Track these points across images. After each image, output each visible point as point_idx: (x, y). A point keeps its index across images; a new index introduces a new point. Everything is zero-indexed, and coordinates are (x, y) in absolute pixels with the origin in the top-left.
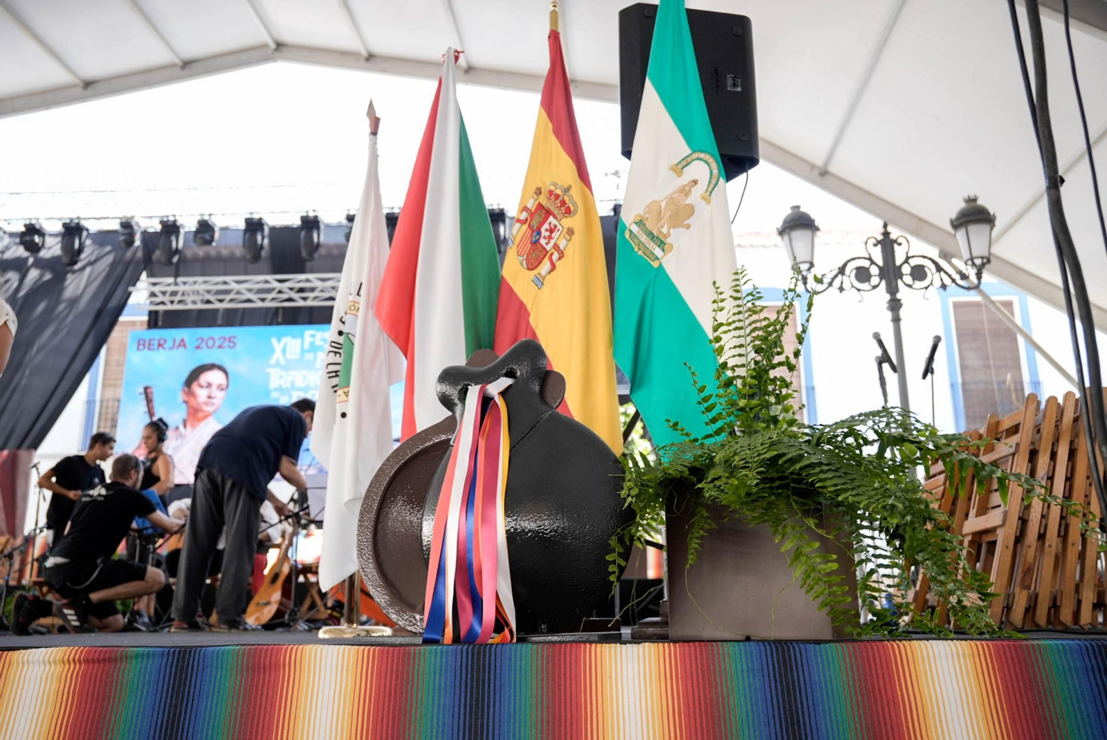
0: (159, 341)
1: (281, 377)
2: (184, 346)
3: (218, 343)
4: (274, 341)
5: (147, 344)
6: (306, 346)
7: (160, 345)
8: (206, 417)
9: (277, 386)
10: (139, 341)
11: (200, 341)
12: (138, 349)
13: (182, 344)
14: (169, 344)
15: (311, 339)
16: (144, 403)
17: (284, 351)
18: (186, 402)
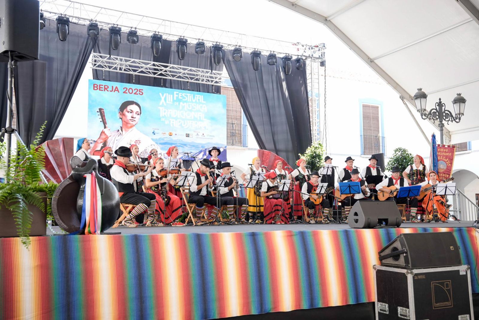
0: (105, 86)
1: (165, 111)
2: (118, 91)
3: (134, 92)
4: (160, 94)
5: (98, 87)
6: (175, 99)
7: (105, 89)
8: (131, 127)
9: (163, 116)
10: (94, 85)
11: (125, 89)
12: (94, 89)
13: (116, 89)
14: (110, 89)
15: (177, 96)
16: (100, 117)
17: (165, 100)
18: (121, 119)
